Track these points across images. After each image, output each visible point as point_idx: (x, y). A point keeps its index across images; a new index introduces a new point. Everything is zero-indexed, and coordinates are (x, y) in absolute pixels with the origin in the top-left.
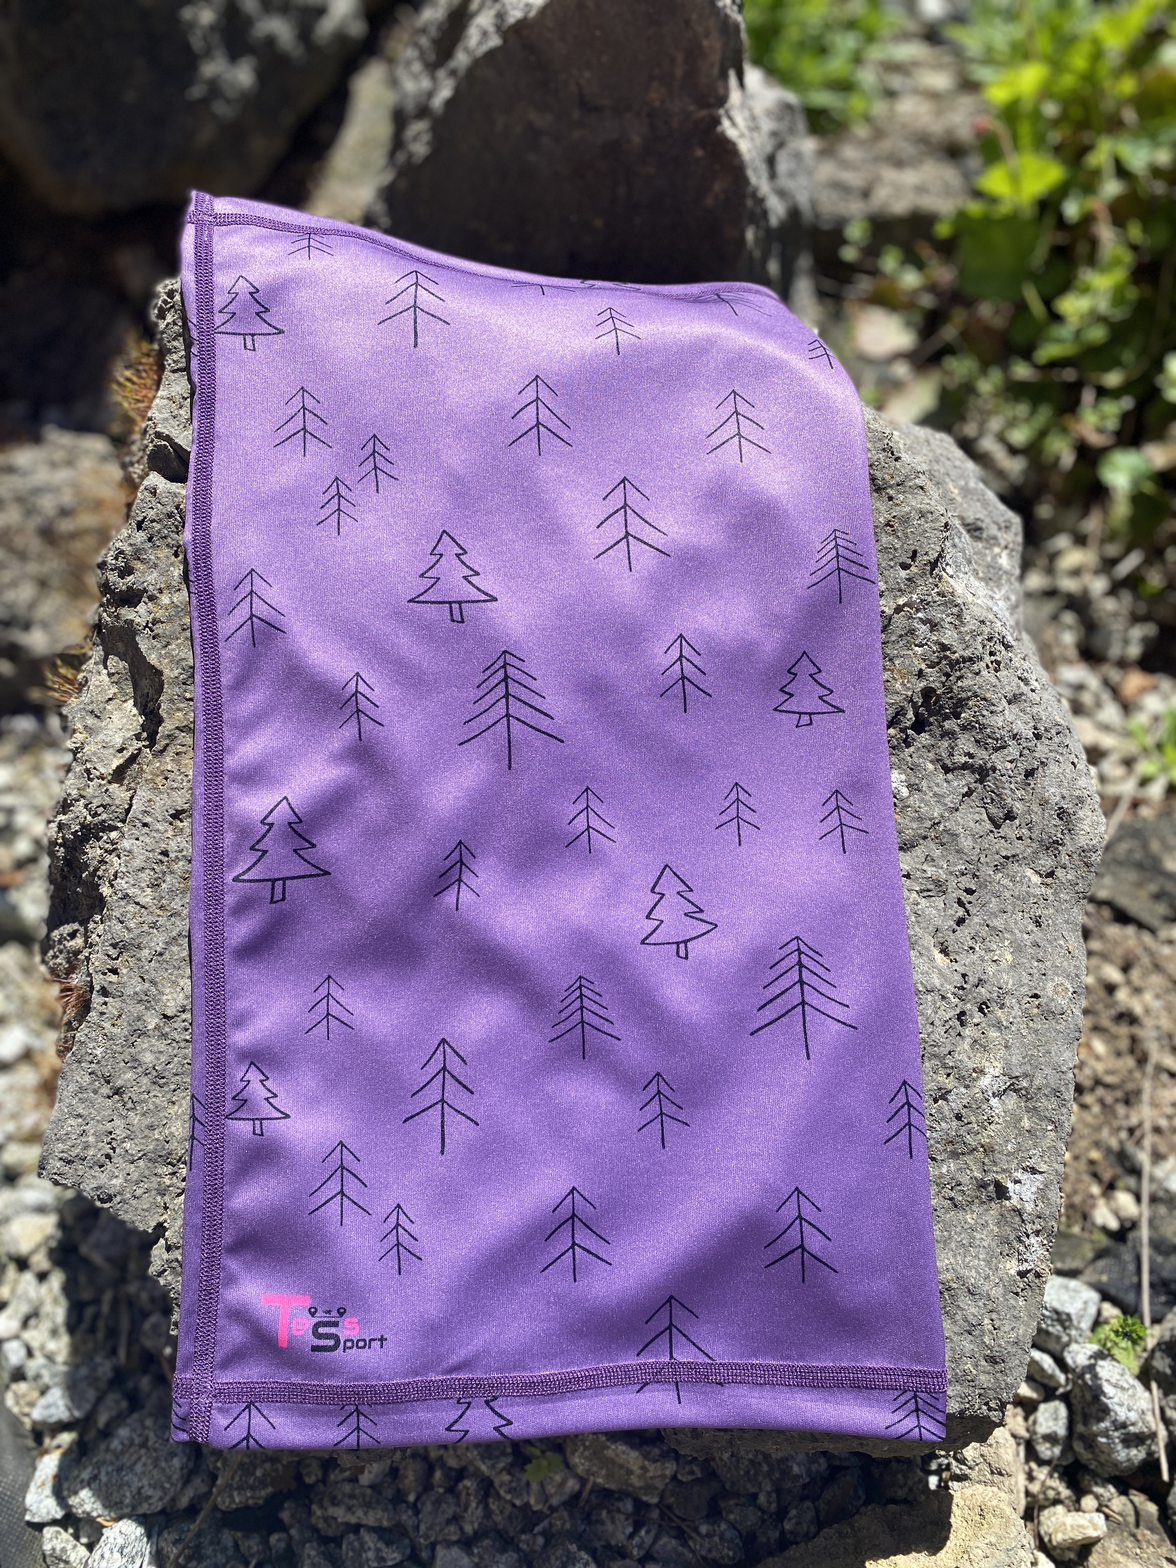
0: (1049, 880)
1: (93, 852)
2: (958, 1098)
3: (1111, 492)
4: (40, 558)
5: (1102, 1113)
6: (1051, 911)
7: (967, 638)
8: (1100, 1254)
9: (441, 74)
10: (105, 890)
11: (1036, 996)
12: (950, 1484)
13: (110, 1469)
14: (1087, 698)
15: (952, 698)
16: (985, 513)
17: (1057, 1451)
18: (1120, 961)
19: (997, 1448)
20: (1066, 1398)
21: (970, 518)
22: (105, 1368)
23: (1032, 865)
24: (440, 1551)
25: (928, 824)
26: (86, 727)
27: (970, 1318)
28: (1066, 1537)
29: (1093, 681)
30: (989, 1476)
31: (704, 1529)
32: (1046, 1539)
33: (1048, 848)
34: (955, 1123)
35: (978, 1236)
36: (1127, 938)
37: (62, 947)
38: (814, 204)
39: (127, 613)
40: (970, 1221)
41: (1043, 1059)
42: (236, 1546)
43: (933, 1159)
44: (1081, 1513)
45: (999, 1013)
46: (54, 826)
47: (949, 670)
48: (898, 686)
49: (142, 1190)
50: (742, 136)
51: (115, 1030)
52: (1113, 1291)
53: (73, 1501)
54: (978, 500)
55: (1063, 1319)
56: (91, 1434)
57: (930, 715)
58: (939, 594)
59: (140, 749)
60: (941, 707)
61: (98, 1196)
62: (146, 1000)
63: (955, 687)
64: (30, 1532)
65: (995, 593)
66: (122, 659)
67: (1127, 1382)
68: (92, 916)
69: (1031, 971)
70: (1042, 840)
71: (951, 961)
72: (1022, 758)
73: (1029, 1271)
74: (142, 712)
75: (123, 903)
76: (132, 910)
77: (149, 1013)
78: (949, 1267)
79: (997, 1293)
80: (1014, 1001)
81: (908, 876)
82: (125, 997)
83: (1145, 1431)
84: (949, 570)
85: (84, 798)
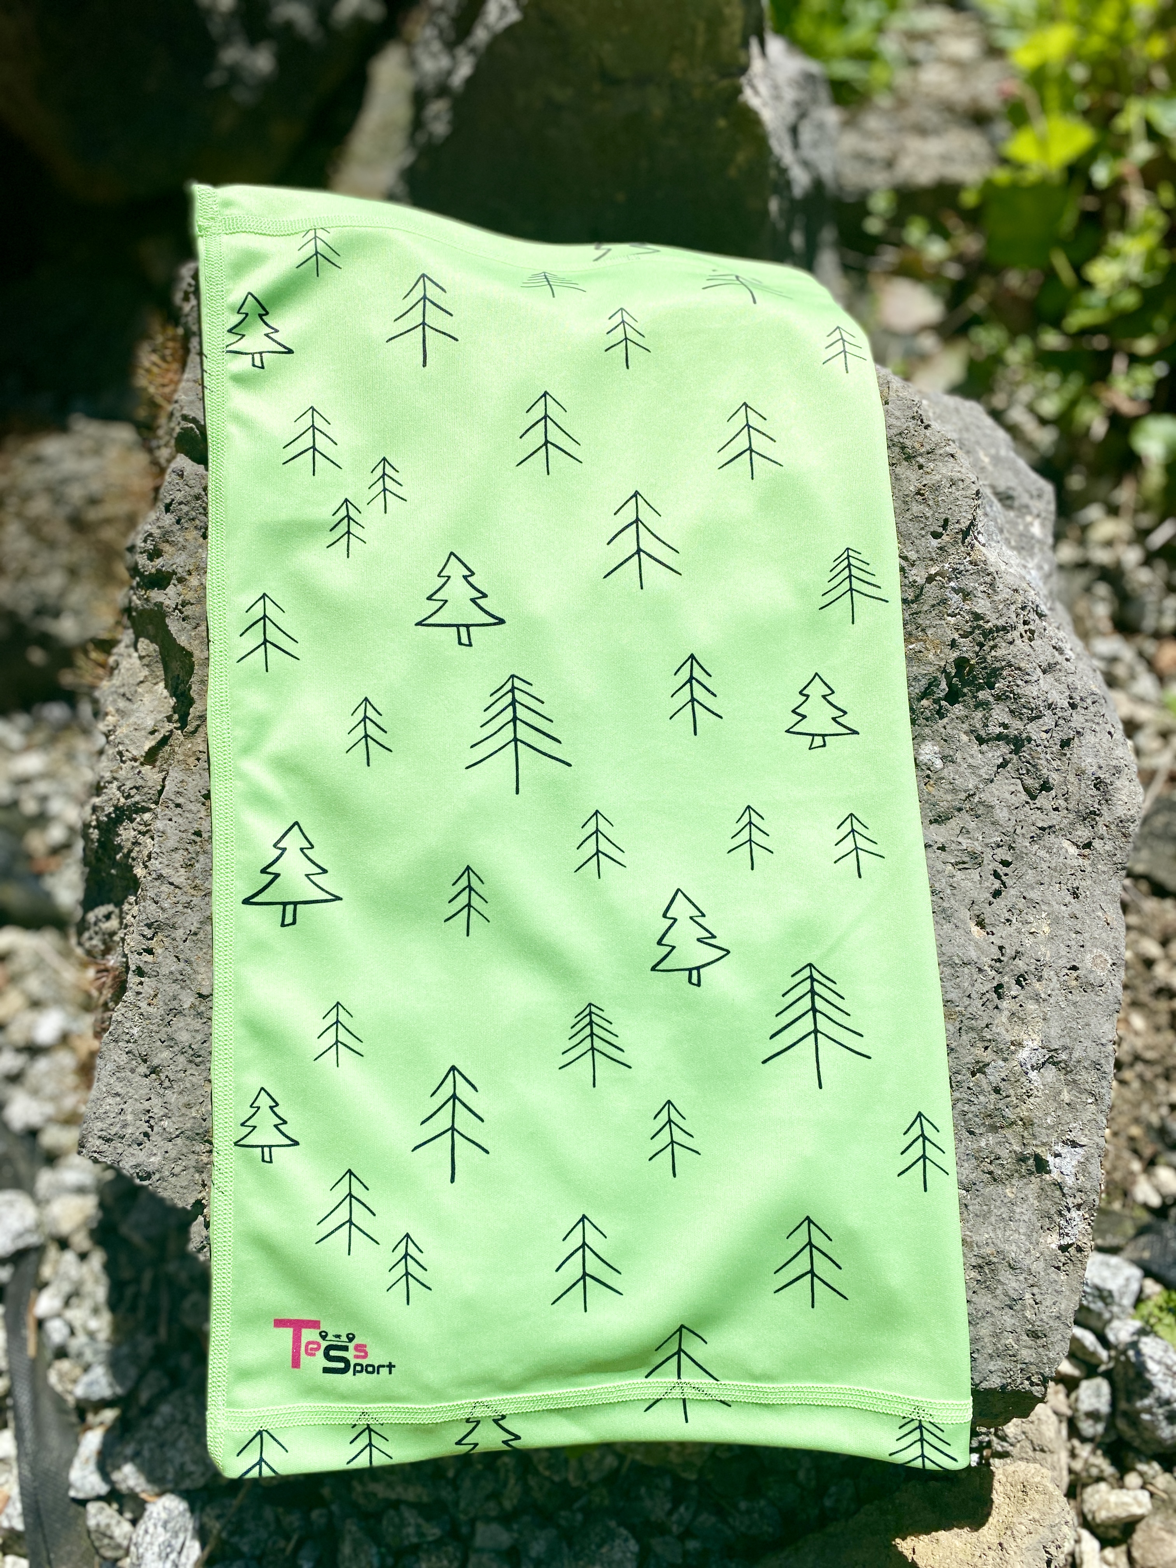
0: (1086, 852)
1: (126, 834)
2: (997, 1071)
3: (1144, 461)
4: (70, 547)
5: (1142, 1089)
6: (1089, 882)
7: (1000, 607)
8: (1142, 1231)
9: (461, 52)
10: (139, 871)
11: (1074, 968)
12: (991, 1461)
13: (153, 1445)
14: (1120, 671)
15: (985, 668)
16: (1017, 481)
17: (1100, 1428)
18: (1158, 935)
19: (1039, 1425)
20: (1108, 1375)
21: (1002, 486)
22: (146, 1346)
23: (1069, 837)
24: (480, 1527)
25: (963, 795)
26: (118, 710)
27: (1012, 1293)
28: (1110, 1515)
29: (1127, 653)
30: (1031, 1453)
31: (743, 1505)
32: (1090, 1517)
33: (1085, 819)
34: (993, 1097)
35: (1018, 1210)
36: (1164, 911)
37: (97, 929)
38: (837, 175)
39: (156, 595)
40: (1010, 1195)
41: (1081, 1032)
42: (278, 1520)
43: (972, 1133)
44: (1124, 1491)
45: (1037, 985)
46: (88, 809)
47: (982, 640)
48: (931, 656)
49: (180, 1168)
50: (765, 104)
51: (151, 1009)
52: (1155, 1268)
53: (116, 1476)
54: (1010, 469)
55: (1104, 1295)
56: (133, 1412)
57: (964, 686)
58: (971, 563)
59: (171, 731)
60: (975, 678)
61: (138, 1173)
62: (181, 979)
63: (989, 657)
64: (74, 1508)
65: (1027, 562)
66: (152, 642)
67: (1170, 1357)
68: (126, 897)
69: (1069, 943)
70: (1079, 811)
71: (988, 934)
72: (1058, 728)
73: (1071, 1245)
74: (173, 694)
75: (157, 883)
76: (167, 890)
77: (184, 992)
78: (989, 1241)
79: (1038, 1267)
80: (1052, 973)
81: (943, 848)
82: (160, 977)
84: (981, 539)
85: (117, 780)
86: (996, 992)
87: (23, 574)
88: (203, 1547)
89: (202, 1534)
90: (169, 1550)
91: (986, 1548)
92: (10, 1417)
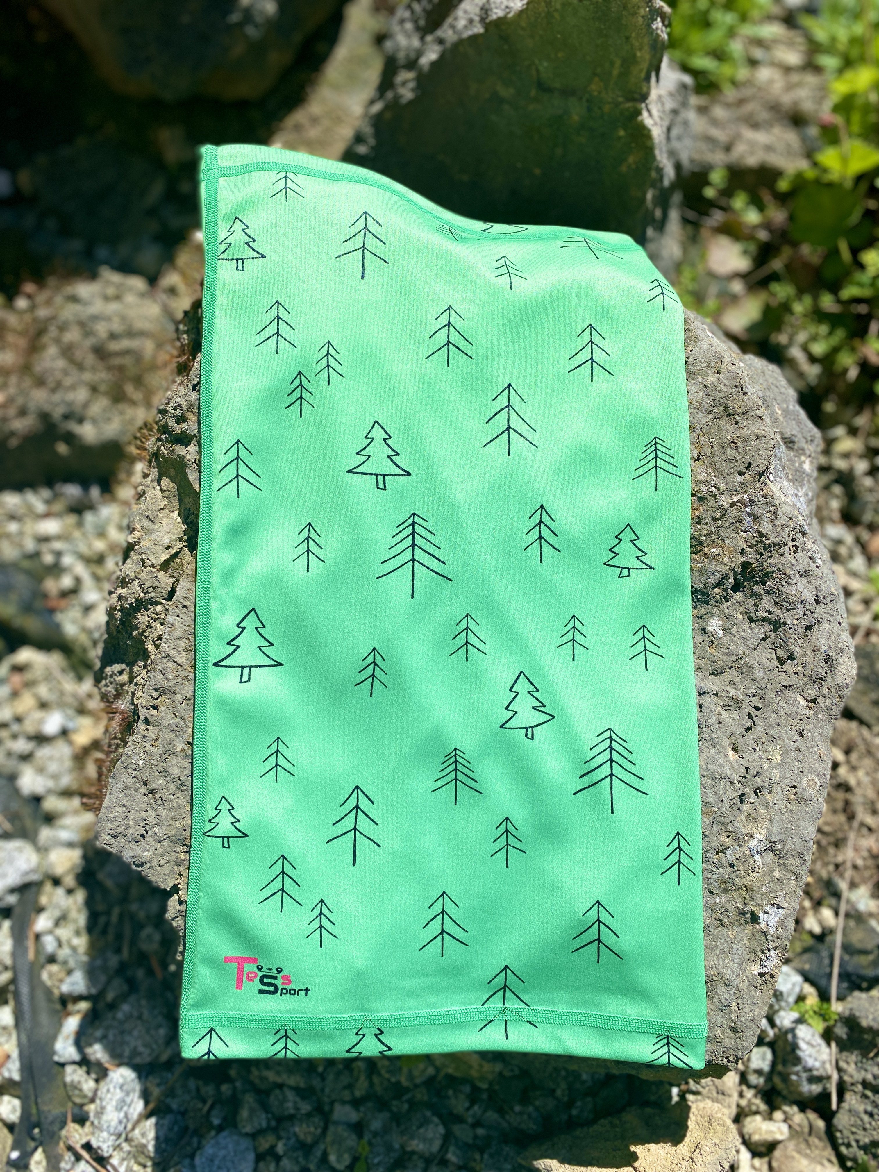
0: (812, 704)
1: (142, 618)
2: (734, 852)
4: (94, 369)
5: (818, 851)
6: (811, 726)
7: (779, 530)
8: (806, 950)
9: (429, 38)
10: (150, 647)
11: (794, 787)
12: (688, 1096)
13: (116, 1031)
14: (843, 551)
15: (762, 570)
16: (798, 429)
17: (762, 1080)
18: (844, 746)
20: (772, 1045)
21: (788, 433)
22: (113, 961)
23: (802, 693)
24: (338, 1107)
25: (734, 658)
26: (142, 528)
27: (723, 1001)
28: (762, 1138)
29: (849, 538)
30: (715, 1094)
32: (747, 1137)
33: (814, 682)
34: (729, 869)
35: (735, 947)
36: (850, 730)
37: (112, 680)
39: (180, 450)
40: (731, 936)
41: (793, 831)
42: (198, 1090)
43: (711, 892)
44: (772, 1123)
45: (768, 796)
46: (115, 596)
47: (763, 551)
48: (726, 559)
49: (165, 861)
50: (656, 124)
51: (153, 749)
52: (811, 976)
53: (88, 1050)
54: (794, 419)
56: (101, 1005)
57: (745, 581)
58: (762, 496)
59: (181, 549)
60: (754, 576)
61: (134, 862)
62: (176, 730)
63: (765, 563)
64: (57, 1068)
65: (799, 491)
66: (172, 481)
67: (815, 1041)
68: (137, 662)
69: (793, 769)
70: (811, 676)
71: (739, 757)
72: (805, 617)
73: (766, 973)
74: (184, 522)
75: (165, 660)
76: (171, 666)
77: (178, 740)
78: (714, 966)
79: (743, 985)
80: (779, 788)
81: (716, 695)
82: (162, 727)
83: (824, 1074)
84: (771, 477)
85: (139, 579)
86: (740, 798)
87: (58, 386)
88: (147, 1103)
89: (145, 1095)
90: (123, 1104)
91: (681, 1159)
92: (10, 997)
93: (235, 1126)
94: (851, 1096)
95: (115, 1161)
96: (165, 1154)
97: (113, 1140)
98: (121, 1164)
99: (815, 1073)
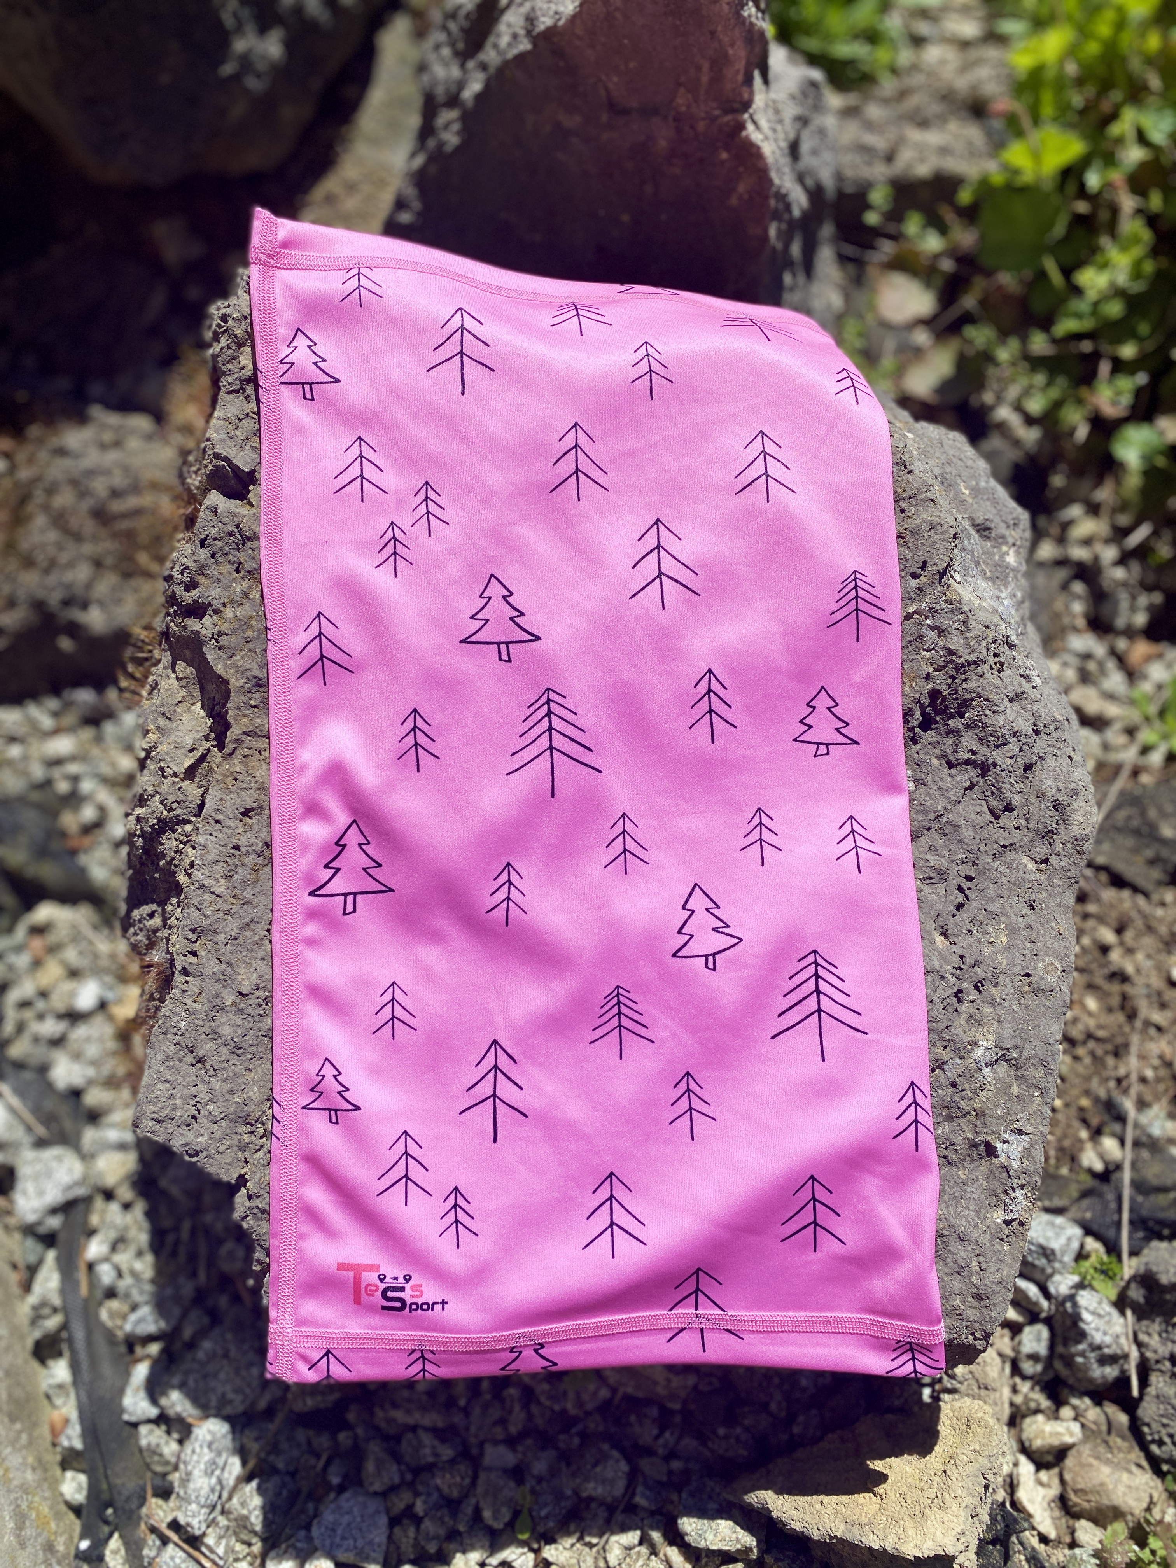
0: (1044, 867)
1: (169, 843)
2: (954, 1068)
3: (1123, 465)
4: (95, 539)
5: (1093, 1064)
6: (1045, 895)
7: (972, 643)
8: (1086, 1194)
10: (182, 878)
11: (1028, 975)
12: (942, 1396)
13: (197, 1376)
15: (957, 699)
16: (994, 511)
17: (1039, 1368)
18: (1115, 924)
19: (984, 1366)
20: (1048, 1322)
21: (980, 518)
22: (188, 1289)
23: (1028, 853)
24: (489, 1449)
25: (932, 816)
26: (158, 728)
27: (960, 1261)
28: (1045, 1442)
29: (1100, 650)
30: (976, 1390)
32: (1027, 1444)
33: (1043, 837)
34: (950, 1090)
35: (969, 1189)
36: (1121, 901)
37: (142, 926)
39: (193, 624)
40: (962, 1176)
41: (1031, 1033)
42: (309, 1443)
44: (1059, 1422)
45: (994, 991)
46: (132, 818)
47: (954, 673)
48: (907, 689)
49: (224, 1147)
50: (766, 138)
51: (197, 1006)
52: (1095, 1227)
53: (163, 1401)
54: (988, 499)
55: (1047, 1253)
56: (177, 1346)
57: (937, 714)
58: (946, 601)
59: (209, 749)
60: (947, 707)
61: (187, 1151)
62: (223, 980)
63: (960, 689)
64: (128, 1429)
65: (1001, 592)
66: (188, 665)
67: (1104, 1309)
68: (169, 899)
69: (1024, 952)
70: (1038, 830)
71: (950, 943)
72: (1022, 753)
73: (1013, 1220)
74: (210, 715)
75: (199, 892)
76: (209, 899)
77: (226, 991)
78: (942, 1216)
79: (985, 1239)
80: (1007, 979)
82: (204, 977)
83: (1119, 1352)
84: (957, 577)
85: (160, 794)
86: (956, 996)
87: (52, 565)
88: (244, 1463)
89: (242, 1453)
90: (214, 1467)
91: (932, 1473)
92: (65, 1347)
93: (360, 1483)
94: (1157, 1377)
95: (210, 1540)
96: (274, 1527)
97: (205, 1514)
98: (218, 1543)
99: (1106, 1351)
